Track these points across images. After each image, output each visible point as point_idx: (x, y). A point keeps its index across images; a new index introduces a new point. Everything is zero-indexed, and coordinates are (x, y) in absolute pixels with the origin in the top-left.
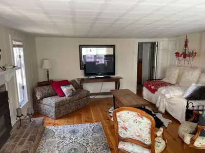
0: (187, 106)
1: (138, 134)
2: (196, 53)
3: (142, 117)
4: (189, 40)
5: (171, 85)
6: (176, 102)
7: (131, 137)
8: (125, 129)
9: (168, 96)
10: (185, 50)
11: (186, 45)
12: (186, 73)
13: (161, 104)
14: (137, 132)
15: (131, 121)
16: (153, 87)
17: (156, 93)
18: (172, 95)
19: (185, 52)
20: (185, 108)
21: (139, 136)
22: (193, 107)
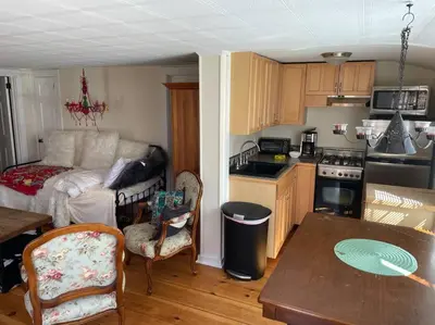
0: (117, 201)
1: (87, 275)
2: (104, 105)
3: (97, 237)
4: (88, 79)
5: (66, 169)
6: (90, 201)
7: (73, 288)
8: (58, 277)
9: (73, 192)
10: (85, 98)
11: (85, 89)
12: (93, 143)
13: (60, 213)
14: (86, 270)
15: (74, 255)
16: (28, 182)
17: (40, 192)
18: (82, 189)
19: (85, 102)
20: (115, 206)
21: (91, 277)
22: (125, 199)
